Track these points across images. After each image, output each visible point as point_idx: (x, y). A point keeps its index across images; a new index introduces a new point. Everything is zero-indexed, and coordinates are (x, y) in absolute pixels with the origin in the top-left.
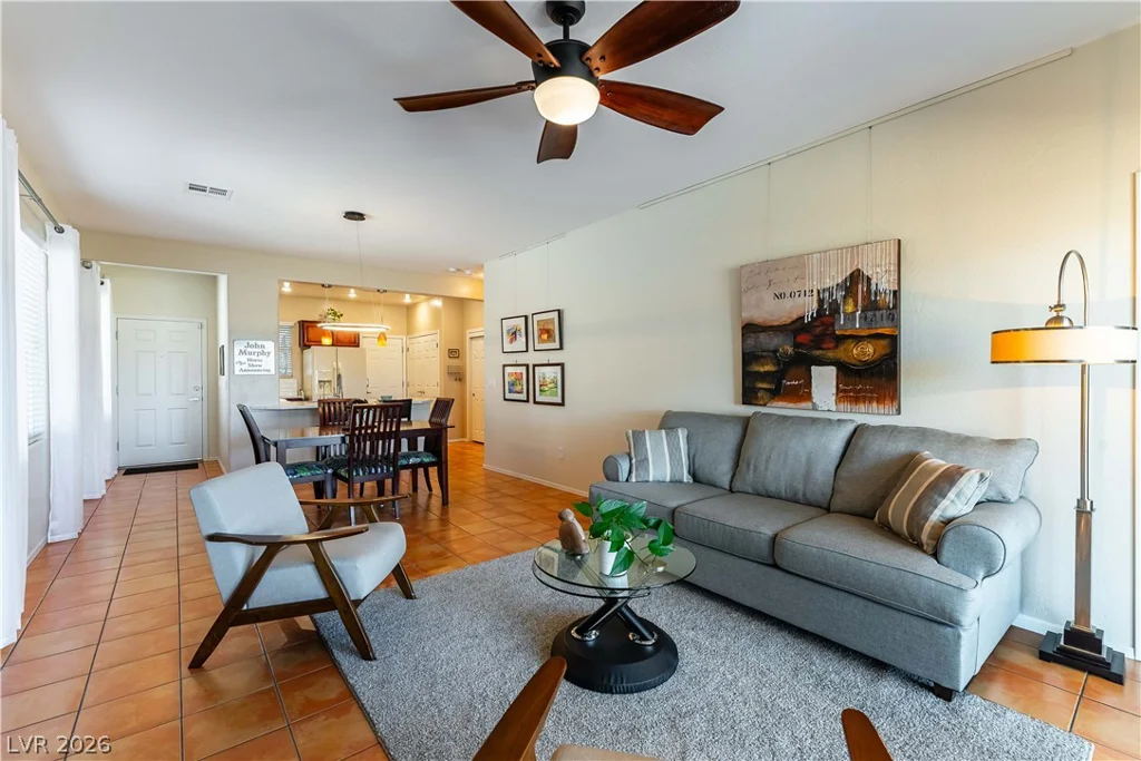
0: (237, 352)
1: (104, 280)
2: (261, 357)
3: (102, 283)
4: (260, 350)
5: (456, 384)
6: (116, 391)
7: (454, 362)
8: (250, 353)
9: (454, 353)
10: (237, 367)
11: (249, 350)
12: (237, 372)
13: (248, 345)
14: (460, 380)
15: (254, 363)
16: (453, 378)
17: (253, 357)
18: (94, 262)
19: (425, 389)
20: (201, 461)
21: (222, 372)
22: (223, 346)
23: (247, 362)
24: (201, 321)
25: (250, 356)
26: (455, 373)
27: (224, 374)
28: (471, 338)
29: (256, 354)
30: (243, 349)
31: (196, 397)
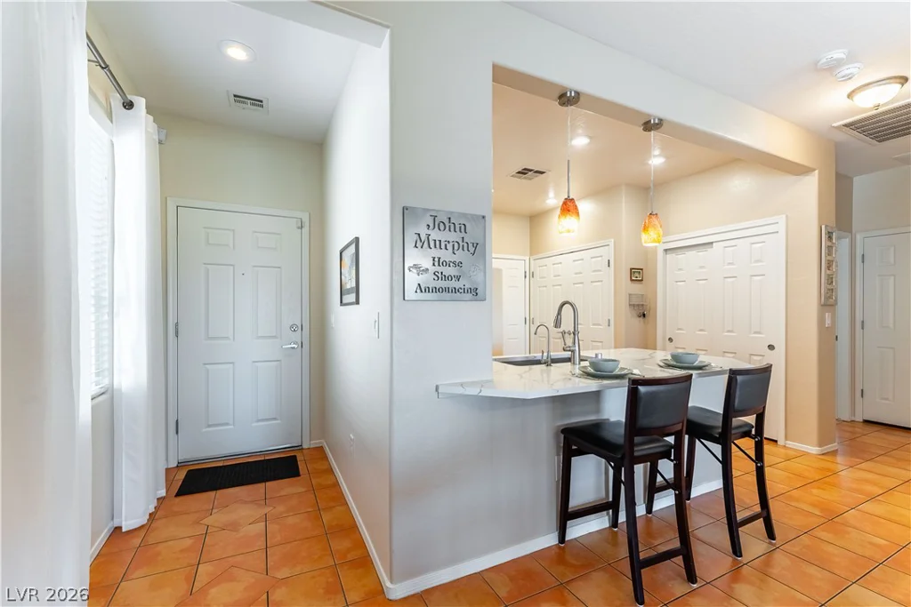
0: (410, 239)
2: (459, 256)
3: (129, 105)
4: (457, 237)
7: (636, 289)
8: (438, 245)
9: (636, 275)
10: (411, 280)
11: (435, 235)
13: (435, 224)
14: (645, 316)
15: (447, 271)
16: (634, 313)
20: (299, 448)
21: (351, 298)
22: (357, 240)
23: (432, 269)
24: (299, 214)
25: (436, 253)
26: (638, 305)
27: (357, 302)
28: (666, 250)
29: (450, 247)
30: (424, 232)
31: (291, 340)
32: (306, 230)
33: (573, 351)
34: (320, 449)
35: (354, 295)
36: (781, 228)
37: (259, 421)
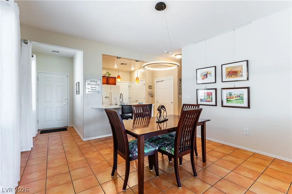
0: (87, 84)
1: (33, 55)
2: (96, 86)
3: (33, 56)
4: (95, 83)
5: (151, 98)
6: (37, 100)
7: (150, 90)
8: (92, 85)
9: (150, 87)
10: (87, 90)
11: (91, 83)
12: (87, 92)
13: (91, 81)
14: (152, 97)
15: (93, 89)
16: (150, 96)
17: (93, 86)
18: (29, 41)
19: (138, 100)
20: (67, 127)
21: (78, 93)
22: (79, 82)
23: (91, 88)
24: (67, 74)
25: (91, 86)
26: (151, 94)
27: (79, 94)
28: (157, 82)
29: (94, 85)
30: (89, 83)
31: (65, 102)
32: (69, 77)
33: (122, 103)
34: (72, 127)
35: (78, 92)
36: (173, 78)
37: (57, 120)
